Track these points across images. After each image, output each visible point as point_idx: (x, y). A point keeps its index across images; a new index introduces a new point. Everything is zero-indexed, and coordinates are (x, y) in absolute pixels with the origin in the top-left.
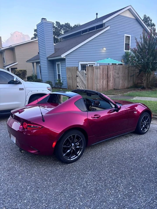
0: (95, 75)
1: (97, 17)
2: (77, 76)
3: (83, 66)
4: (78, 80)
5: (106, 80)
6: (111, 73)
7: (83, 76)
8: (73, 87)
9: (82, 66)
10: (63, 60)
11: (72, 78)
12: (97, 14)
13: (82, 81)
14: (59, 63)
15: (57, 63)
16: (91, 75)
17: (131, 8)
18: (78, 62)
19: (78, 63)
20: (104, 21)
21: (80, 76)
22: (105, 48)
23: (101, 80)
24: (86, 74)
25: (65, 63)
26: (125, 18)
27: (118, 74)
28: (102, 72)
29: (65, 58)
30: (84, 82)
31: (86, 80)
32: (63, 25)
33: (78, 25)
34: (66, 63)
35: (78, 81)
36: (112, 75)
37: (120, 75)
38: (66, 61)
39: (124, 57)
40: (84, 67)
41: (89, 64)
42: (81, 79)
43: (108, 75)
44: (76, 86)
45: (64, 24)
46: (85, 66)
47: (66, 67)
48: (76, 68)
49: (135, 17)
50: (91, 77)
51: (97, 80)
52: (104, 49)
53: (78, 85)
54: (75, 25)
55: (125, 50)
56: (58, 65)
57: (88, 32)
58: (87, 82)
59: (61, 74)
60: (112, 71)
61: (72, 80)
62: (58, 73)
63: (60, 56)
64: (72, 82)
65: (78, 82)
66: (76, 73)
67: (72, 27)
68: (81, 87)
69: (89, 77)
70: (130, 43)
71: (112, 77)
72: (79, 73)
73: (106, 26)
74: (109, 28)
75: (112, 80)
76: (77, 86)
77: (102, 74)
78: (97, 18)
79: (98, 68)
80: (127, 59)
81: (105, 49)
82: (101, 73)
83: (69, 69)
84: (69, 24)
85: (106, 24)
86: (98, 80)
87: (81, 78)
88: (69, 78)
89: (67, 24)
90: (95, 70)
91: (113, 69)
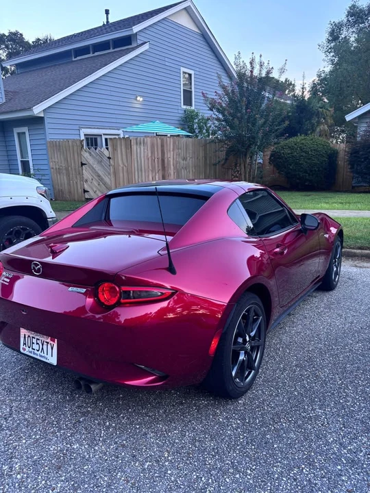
0: (136, 160)
1: (107, 18)
2: (83, 164)
3: (92, 139)
4: (86, 173)
5: (161, 172)
6: (171, 156)
7: (100, 162)
8: (70, 192)
9: (87, 139)
10: (37, 121)
11: (67, 169)
12: (107, 12)
13: (99, 176)
14: (25, 129)
15: (16, 130)
16: (125, 161)
17: (192, 6)
18: (77, 127)
19: (77, 132)
20: (136, 29)
21: (91, 162)
22: (141, 96)
23: (150, 172)
24: (109, 158)
25: (44, 129)
26: (180, 29)
27: (184, 159)
28: (152, 153)
29: (43, 116)
30: (107, 180)
31: (109, 174)
32: (4, 35)
33: (47, 40)
34: (48, 131)
35: (85, 177)
36: (172, 163)
37: (190, 161)
38: (47, 126)
39: (182, 123)
40: (92, 141)
41: (104, 134)
42: (97, 172)
43: (163, 161)
44: (80, 191)
45: (7, 34)
46: (96, 139)
47: (48, 140)
48: (78, 143)
49: (199, 29)
50: (123, 164)
51: (140, 173)
52: (138, 98)
53: (87, 188)
54: (39, 39)
55: (184, 105)
56: (21, 135)
57: (91, 55)
58: (113, 179)
59: (30, 159)
60: (172, 152)
61: (68, 175)
62: (22, 157)
63: (30, 109)
64: (69, 180)
65: (86, 181)
66: (80, 155)
67: (31, 43)
68: (98, 192)
69: (119, 165)
70: (193, 90)
71: (172, 167)
72: (89, 157)
73: (139, 42)
74: (146, 47)
75: (172, 173)
76: (85, 191)
77: (150, 159)
78: (108, 22)
79: (140, 143)
80: (188, 128)
81: (141, 99)
82: (150, 155)
83: (57, 146)
84: (21, 35)
85: (138, 37)
86: (143, 173)
87: (97, 169)
88: (59, 171)
89: (15, 34)
90: (134, 147)
91: (174, 146)
